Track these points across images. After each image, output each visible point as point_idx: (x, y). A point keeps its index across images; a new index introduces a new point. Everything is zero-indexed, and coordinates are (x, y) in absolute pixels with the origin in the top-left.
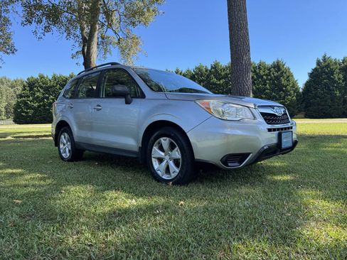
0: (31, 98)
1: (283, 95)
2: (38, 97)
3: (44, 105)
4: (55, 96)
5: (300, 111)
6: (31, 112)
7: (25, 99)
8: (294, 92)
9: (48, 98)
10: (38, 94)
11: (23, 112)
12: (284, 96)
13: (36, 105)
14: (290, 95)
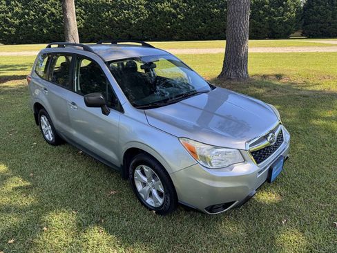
0: (10, 14)
1: (282, 11)
2: (17, 13)
3: (26, 23)
4: (35, 12)
5: (297, 30)
6: (13, 30)
7: (4, 15)
8: (295, 7)
9: (28, 14)
10: (16, 9)
11: (5, 31)
12: (283, 13)
13: (17, 22)
14: (289, 11)
